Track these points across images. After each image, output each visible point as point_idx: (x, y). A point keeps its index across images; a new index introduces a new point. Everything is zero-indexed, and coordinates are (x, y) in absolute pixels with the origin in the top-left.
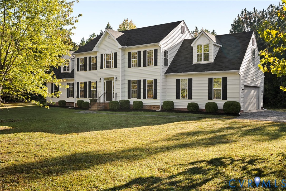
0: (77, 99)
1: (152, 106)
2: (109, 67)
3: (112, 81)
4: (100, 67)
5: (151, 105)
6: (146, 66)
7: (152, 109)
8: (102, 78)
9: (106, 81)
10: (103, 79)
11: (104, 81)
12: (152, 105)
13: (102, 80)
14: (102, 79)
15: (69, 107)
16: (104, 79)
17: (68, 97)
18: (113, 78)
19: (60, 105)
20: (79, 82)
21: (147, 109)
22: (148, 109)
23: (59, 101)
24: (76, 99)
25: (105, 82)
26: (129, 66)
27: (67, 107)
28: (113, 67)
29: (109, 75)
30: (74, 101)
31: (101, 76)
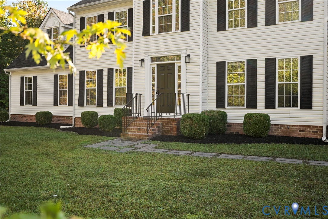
0: (79, 108)
1: (295, 127)
2: (166, 31)
3: (174, 64)
4: (142, 31)
5: (290, 125)
6: (275, 24)
7: (295, 135)
8: (145, 59)
9: (158, 65)
10: (150, 60)
11: (153, 66)
12: (293, 126)
13: (148, 62)
14: (145, 61)
15: (61, 127)
16: (153, 59)
17: (55, 104)
18: (179, 57)
19: (39, 122)
20: (84, 71)
21: (276, 134)
22: (281, 134)
23: (37, 113)
24: (76, 108)
25: (156, 66)
26: (221, 27)
27: (57, 126)
28: (177, 29)
29: (166, 50)
30: (72, 112)
31: (145, 53)
